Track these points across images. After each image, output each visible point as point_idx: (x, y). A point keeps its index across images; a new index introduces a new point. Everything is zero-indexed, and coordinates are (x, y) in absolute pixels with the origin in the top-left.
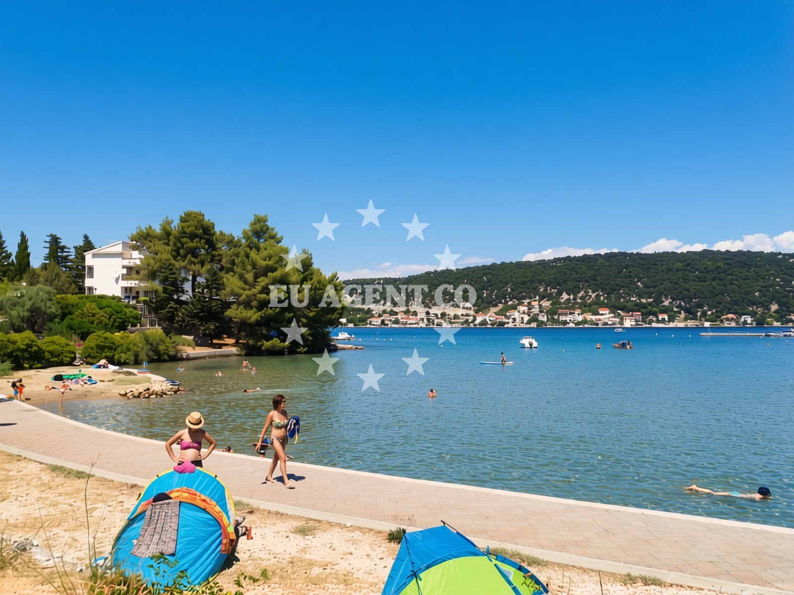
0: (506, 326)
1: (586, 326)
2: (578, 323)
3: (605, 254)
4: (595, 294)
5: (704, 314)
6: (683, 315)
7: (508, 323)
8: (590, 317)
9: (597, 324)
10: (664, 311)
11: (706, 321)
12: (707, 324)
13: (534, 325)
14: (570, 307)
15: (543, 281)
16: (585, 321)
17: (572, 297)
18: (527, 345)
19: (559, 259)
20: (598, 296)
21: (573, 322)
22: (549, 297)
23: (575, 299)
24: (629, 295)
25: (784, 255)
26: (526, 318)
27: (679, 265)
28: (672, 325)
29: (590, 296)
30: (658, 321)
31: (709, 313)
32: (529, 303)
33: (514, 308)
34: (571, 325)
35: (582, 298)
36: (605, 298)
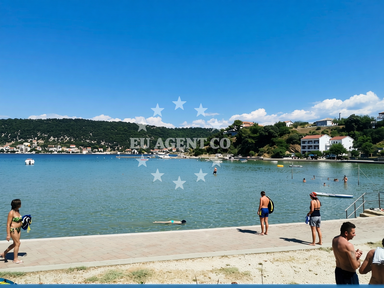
0: (16, 153)
1: (63, 153)
2: (59, 152)
3: (75, 119)
4: (69, 138)
5: (118, 149)
6: (109, 149)
7: (18, 151)
8: (65, 149)
9: (69, 152)
10: (101, 147)
11: (119, 151)
12: (119, 153)
13: (34, 152)
14: (55, 144)
15: (40, 130)
16: (63, 151)
17: (56, 139)
18: (28, 163)
19: (49, 120)
20: (70, 139)
21: (56, 151)
22: (43, 139)
23: (58, 140)
24: (85, 139)
25: (150, 126)
26: (29, 149)
27: (108, 127)
28: (105, 153)
29: (66, 139)
30: (98, 151)
31: (120, 148)
32: (31, 141)
33: (22, 143)
34: (56, 153)
35: (62, 139)
36: (74, 140)
